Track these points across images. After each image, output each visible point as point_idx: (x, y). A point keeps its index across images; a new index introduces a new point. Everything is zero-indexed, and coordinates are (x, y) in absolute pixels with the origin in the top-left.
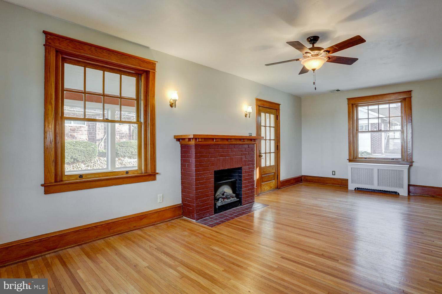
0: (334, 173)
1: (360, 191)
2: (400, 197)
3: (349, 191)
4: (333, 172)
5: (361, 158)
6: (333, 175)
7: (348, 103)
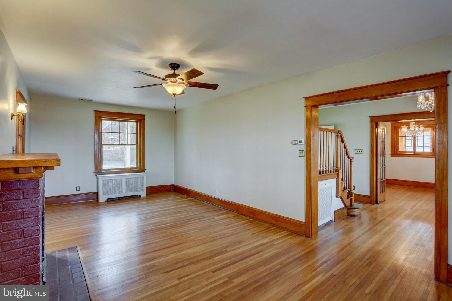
0: (78, 188)
1: (111, 201)
2: (141, 198)
3: (100, 204)
4: (76, 187)
5: (105, 170)
6: (77, 191)
7: (95, 115)
